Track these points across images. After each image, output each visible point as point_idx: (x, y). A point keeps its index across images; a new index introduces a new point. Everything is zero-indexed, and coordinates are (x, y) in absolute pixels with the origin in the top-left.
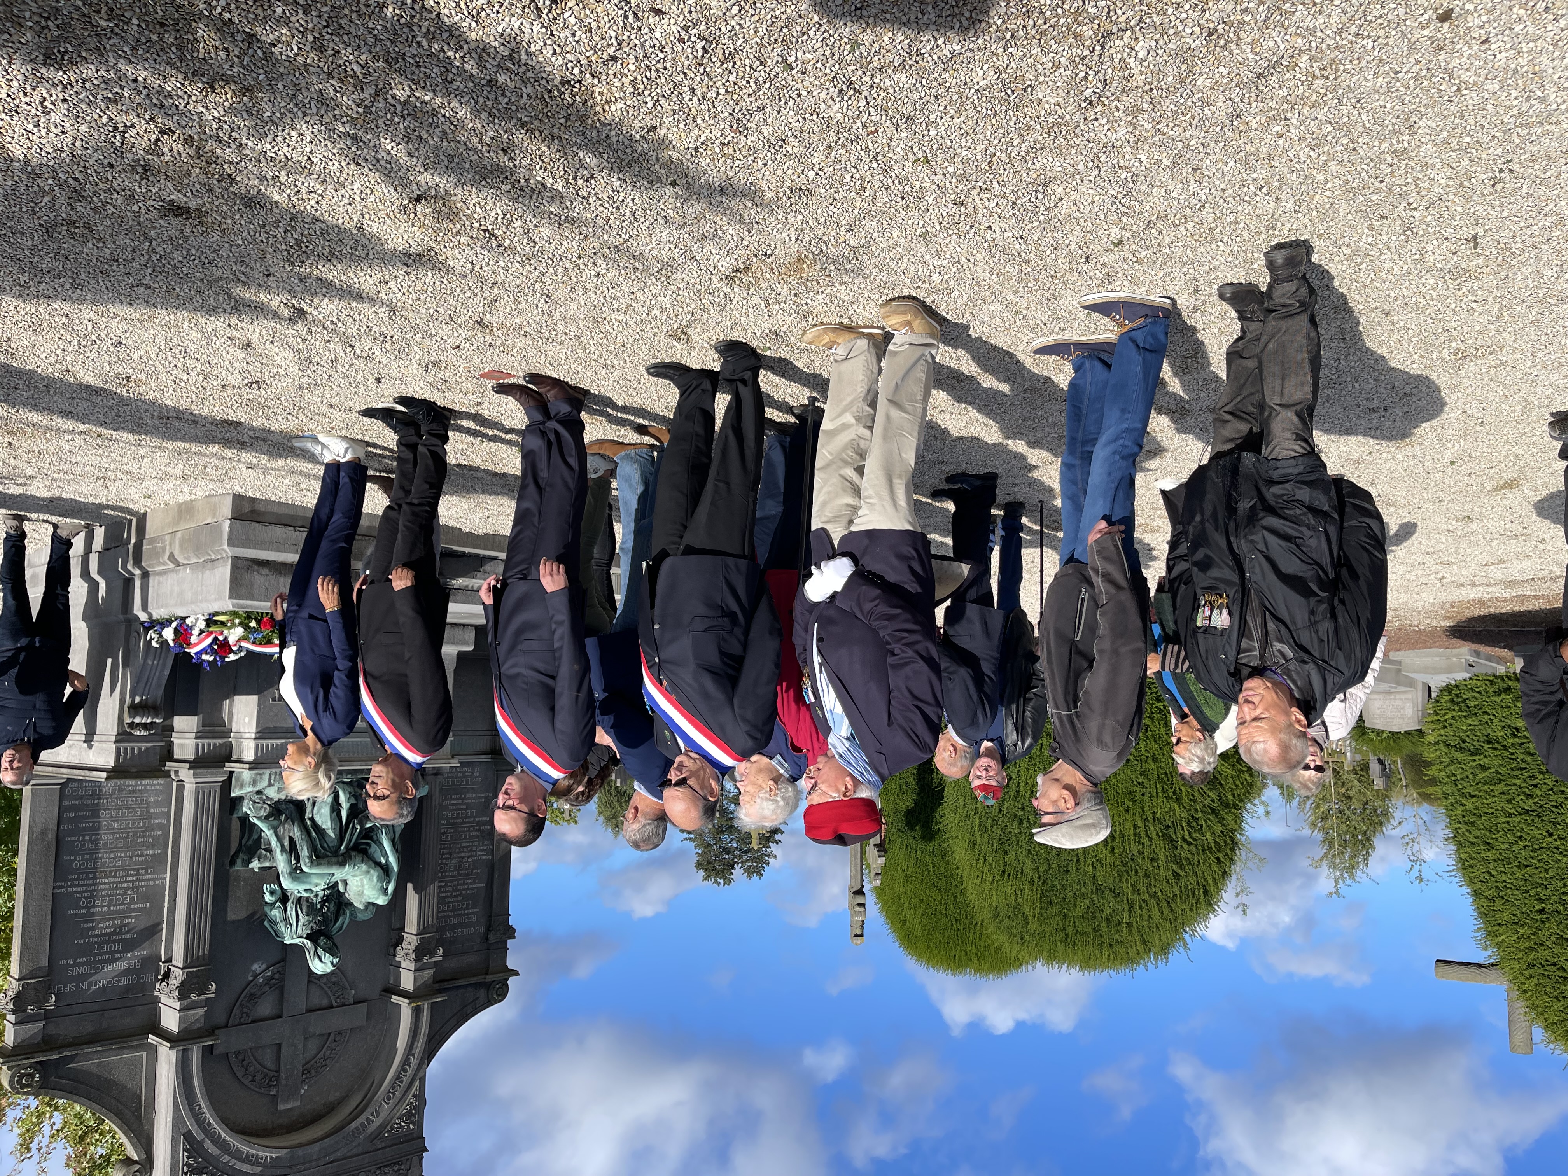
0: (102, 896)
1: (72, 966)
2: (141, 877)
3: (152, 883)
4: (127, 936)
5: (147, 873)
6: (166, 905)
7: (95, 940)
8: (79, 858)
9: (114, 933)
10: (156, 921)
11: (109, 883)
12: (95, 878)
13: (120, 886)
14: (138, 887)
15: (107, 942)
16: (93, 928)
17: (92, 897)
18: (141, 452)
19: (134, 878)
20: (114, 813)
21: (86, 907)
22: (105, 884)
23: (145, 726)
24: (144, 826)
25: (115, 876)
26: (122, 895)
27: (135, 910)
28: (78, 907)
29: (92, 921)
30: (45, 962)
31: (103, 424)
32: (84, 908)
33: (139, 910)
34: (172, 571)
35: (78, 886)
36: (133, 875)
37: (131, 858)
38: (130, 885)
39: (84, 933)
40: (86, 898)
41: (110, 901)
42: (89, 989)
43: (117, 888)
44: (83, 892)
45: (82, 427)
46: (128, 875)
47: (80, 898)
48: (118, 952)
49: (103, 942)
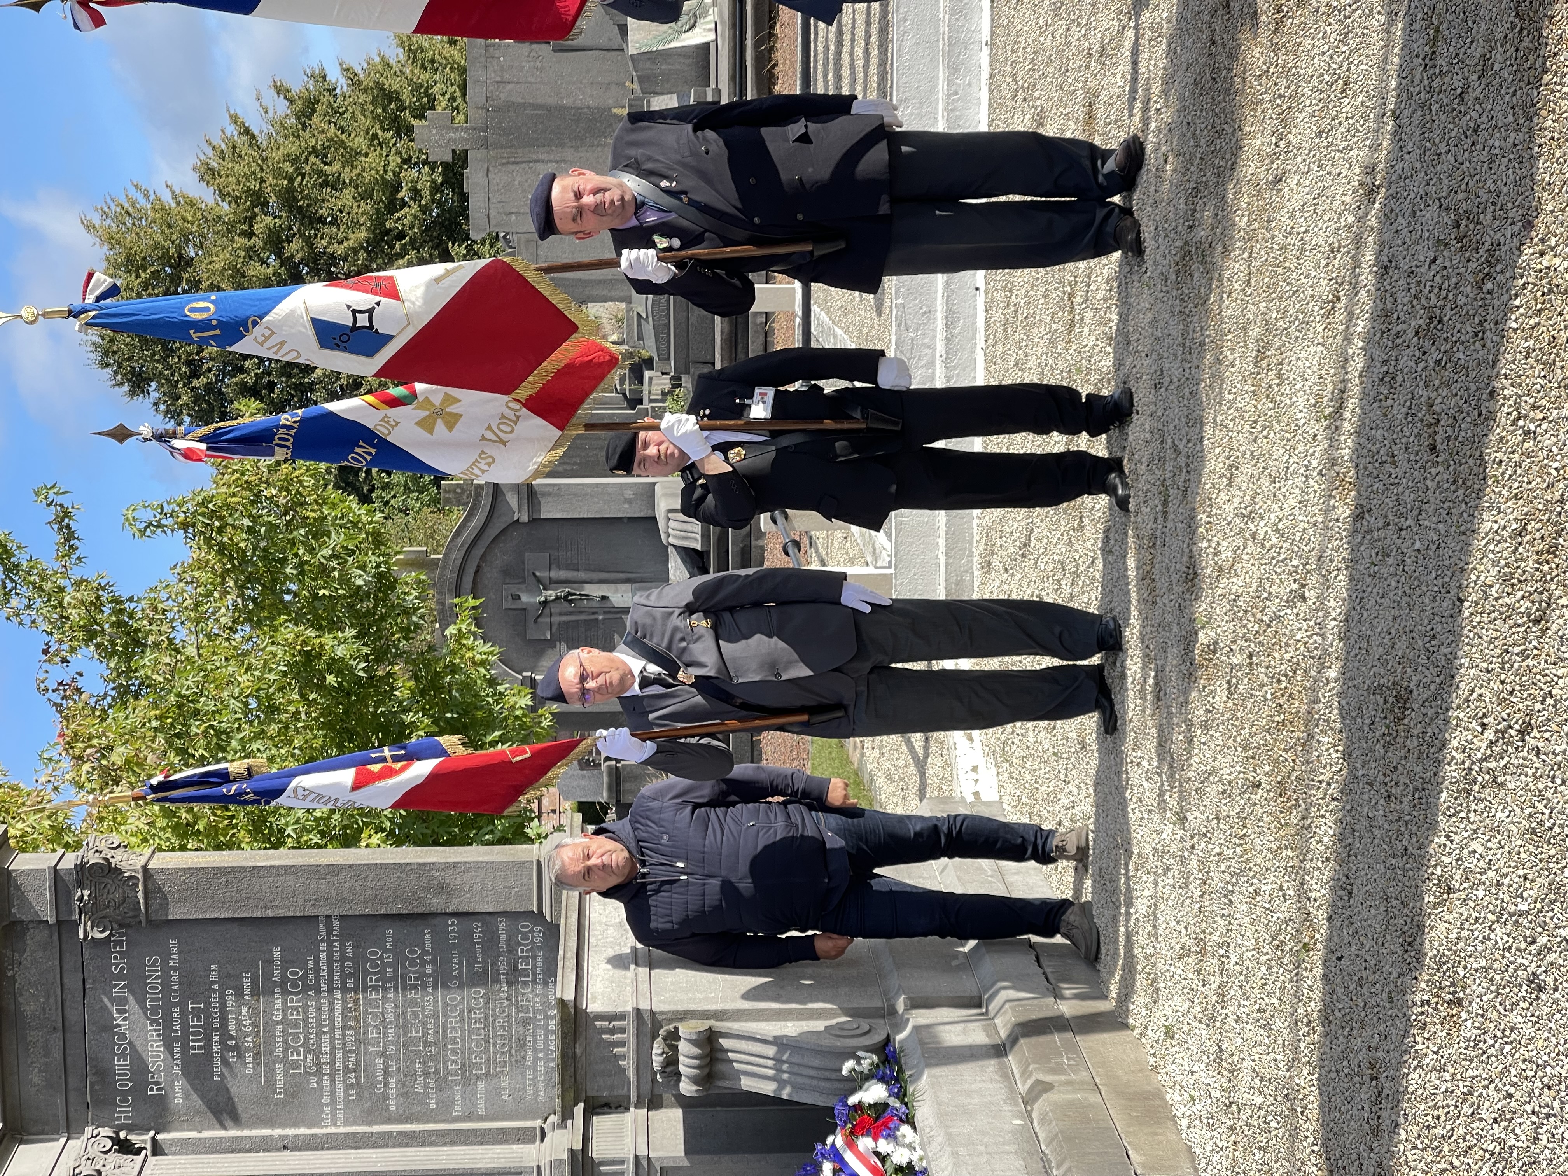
0: (305, 1007)
1: (165, 962)
2: (339, 1079)
3: (326, 1099)
4: (217, 1062)
5: (347, 1088)
6: (277, 1132)
7: (215, 1002)
8: (388, 958)
9: (226, 1036)
10: (244, 1116)
11: (332, 1020)
12: (344, 989)
13: (325, 1040)
14: (319, 1073)
15: (208, 1027)
16: (239, 994)
17: (306, 988)
18: (1279, 1024)
19: (339, 1064)
20: (478, 1014)
21: (284, 980)
22: (331, 1010)
23: (671, 1062)
24: (449, 1073)
25: (345, 1027)
26: (305, 1044)
27: (271, 1070)
28: (285, 963)
29: (255, 993)
30: (175, 913)
31: (1334, 957)
32: (283, 975)
33: (271, 1082)
34: (1012, 1089)
35: (330, 960)
36: (345, 1062)
37: (383, 1054)
38: (325, 1059)
39: (232, 981)
40: (304, 977)
41: (295, 1025)
42: (112, 1000)
43: (320, 1033)
44: (317, 969)
45: (1321, 917)
46: (346, 1053)
47: (304, 967)
48: (185, 1047)
49: (208, 1016)
